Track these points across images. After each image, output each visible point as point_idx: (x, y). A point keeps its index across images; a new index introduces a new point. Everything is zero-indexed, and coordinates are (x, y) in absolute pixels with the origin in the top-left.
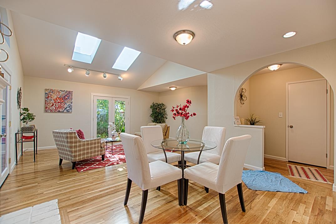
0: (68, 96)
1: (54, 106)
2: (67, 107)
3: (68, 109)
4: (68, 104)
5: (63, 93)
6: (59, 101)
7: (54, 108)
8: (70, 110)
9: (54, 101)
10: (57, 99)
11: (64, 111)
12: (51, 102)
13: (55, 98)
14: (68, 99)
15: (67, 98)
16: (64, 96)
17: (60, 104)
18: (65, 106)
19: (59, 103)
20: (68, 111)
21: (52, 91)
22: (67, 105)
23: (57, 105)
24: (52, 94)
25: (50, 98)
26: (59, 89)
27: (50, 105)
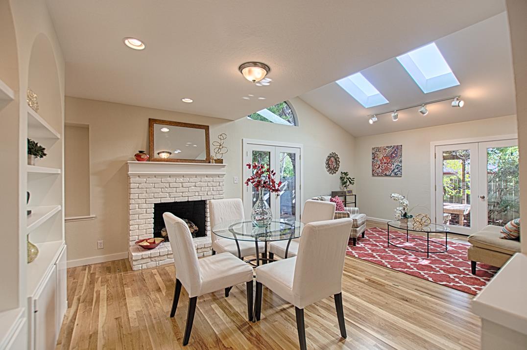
0: (396, 152)
1: (381, 168)
2: (394, 169)
3: (396, 170)
4: (395, 164)
5: (389, 149)
6: (386, 161)
7: (381, 171)
8: (399, 173)
9: (380, 162)
10: (384, 158)
11: (391, 174)
12: (378, 163)
13: (381, 158)
14: (396, 156)
15: (394, 155)
16: (391, 153)
17: (386, 165)
18: (393, 167)
19: (385, 163)
20: (396, 175)
21: (378, 149)
22: (395, 166)
23: (383, 166)
24: (378, 153)
25: (376, 158)
26: (386, 146)
27: (377, 167)
